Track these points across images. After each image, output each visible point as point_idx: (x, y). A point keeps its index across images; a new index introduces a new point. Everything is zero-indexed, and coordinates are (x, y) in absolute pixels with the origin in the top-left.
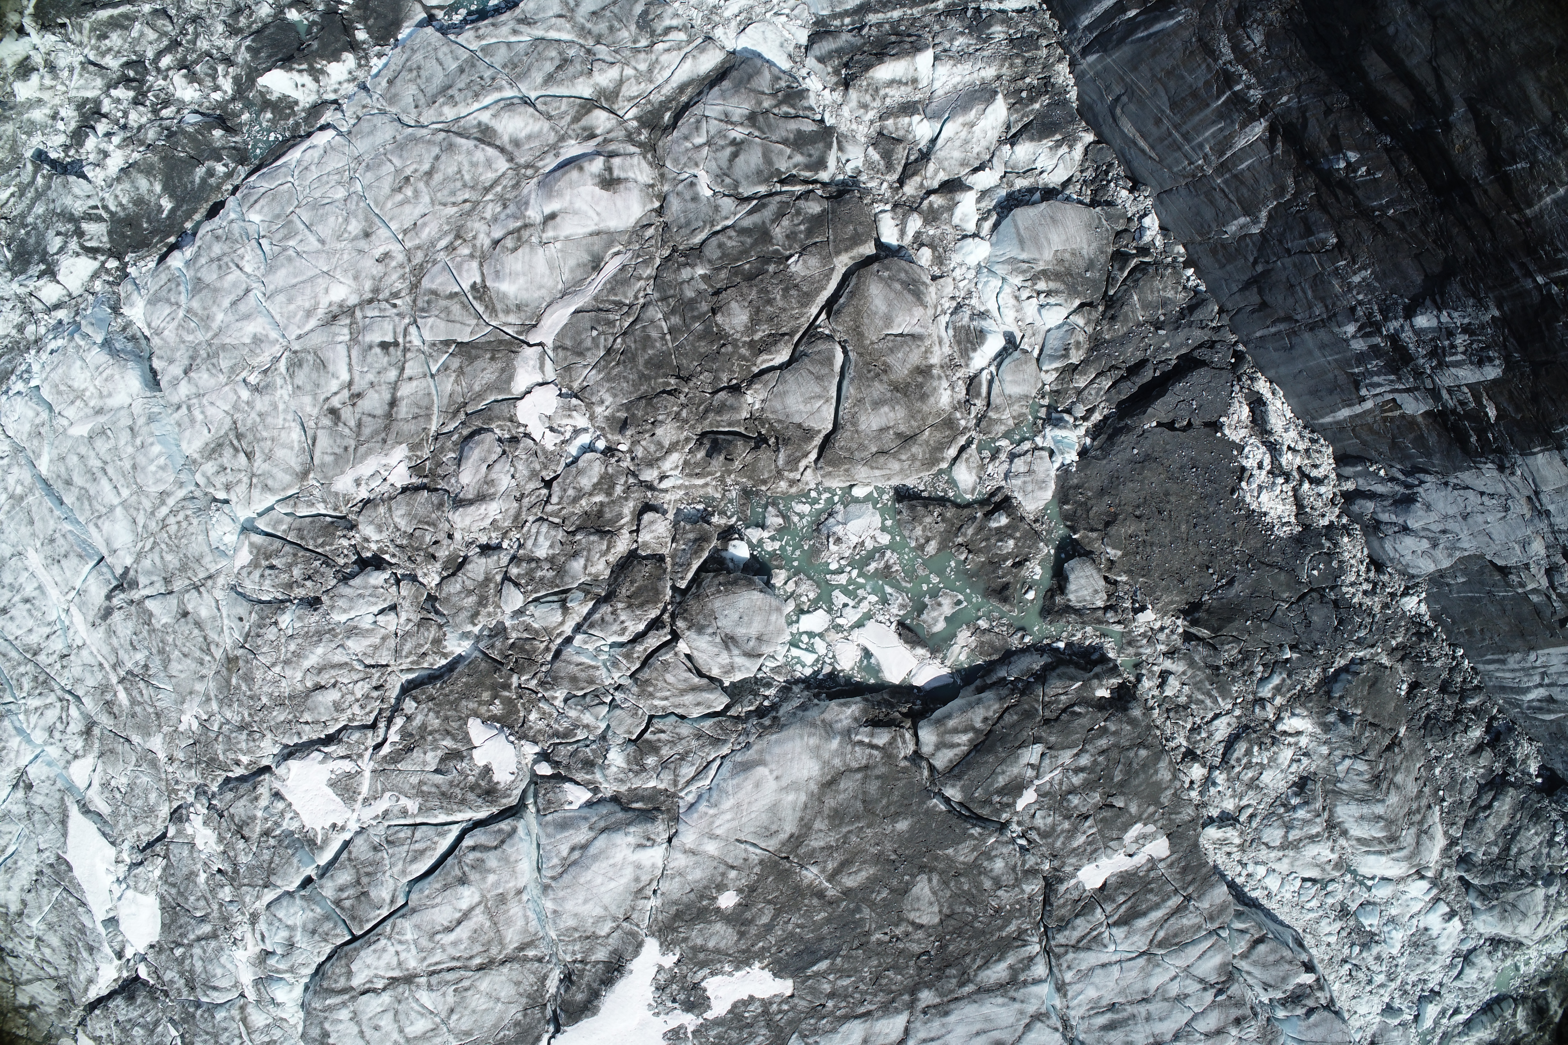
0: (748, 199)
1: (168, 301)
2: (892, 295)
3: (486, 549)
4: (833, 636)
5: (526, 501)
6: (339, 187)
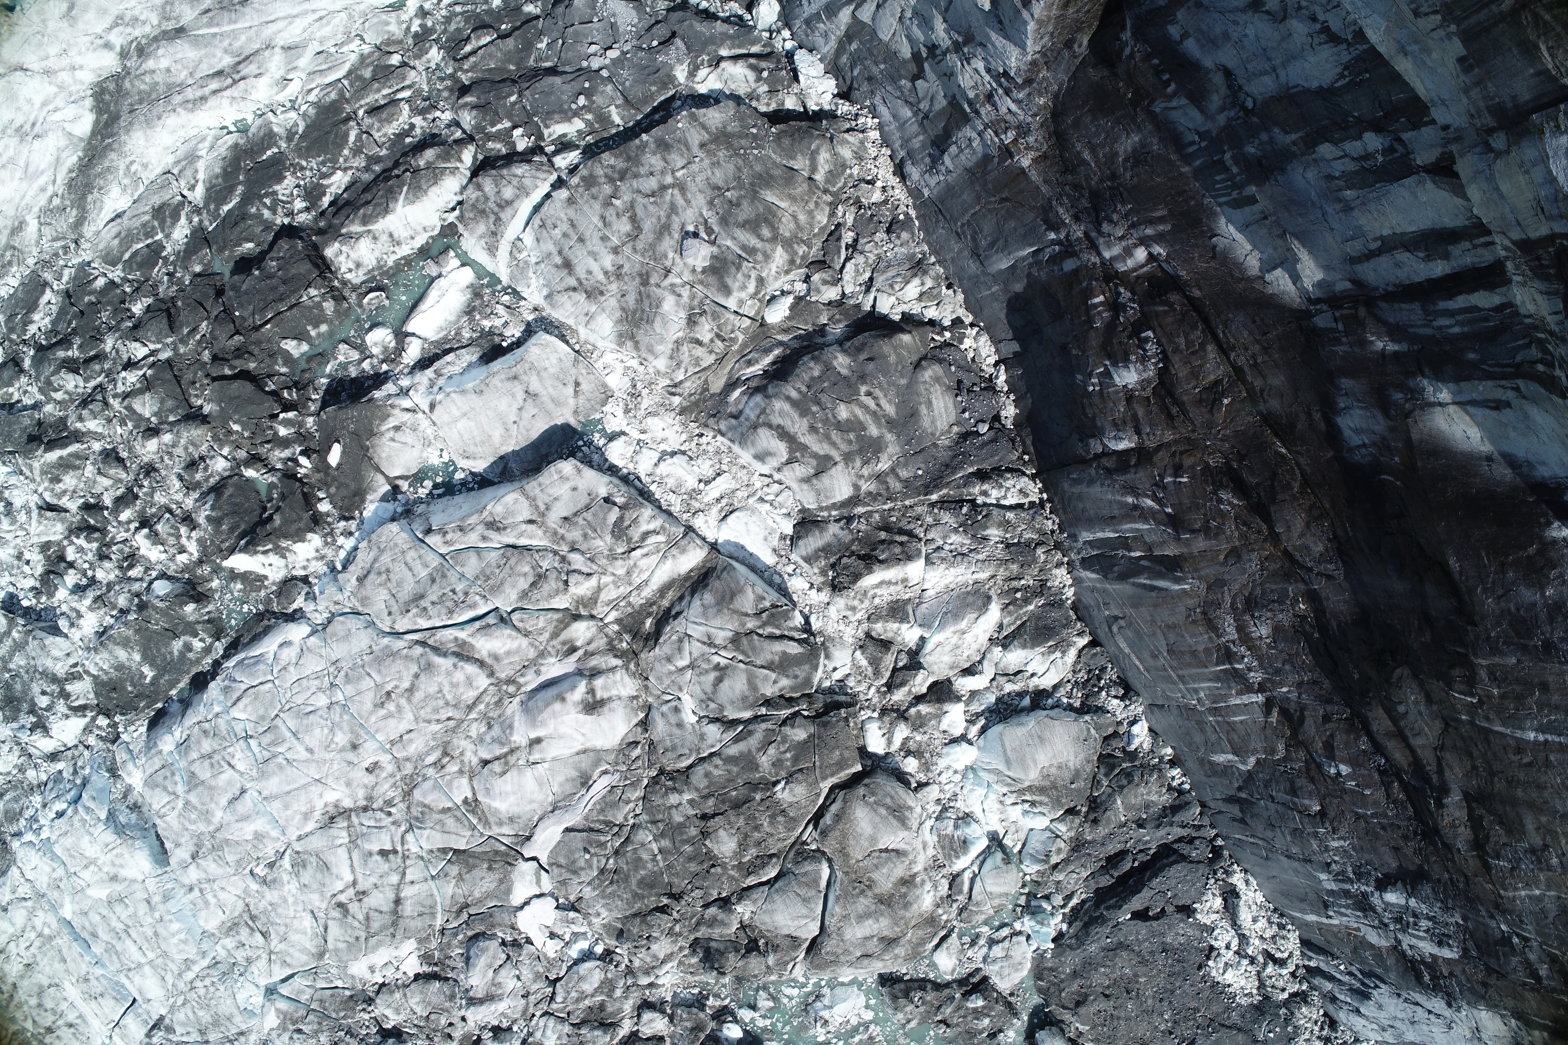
0: (734, 723)
1: (165, 789)
2: (878, 819)
3: (498, 1032)
5: (532, 999)
6: (320, 694)
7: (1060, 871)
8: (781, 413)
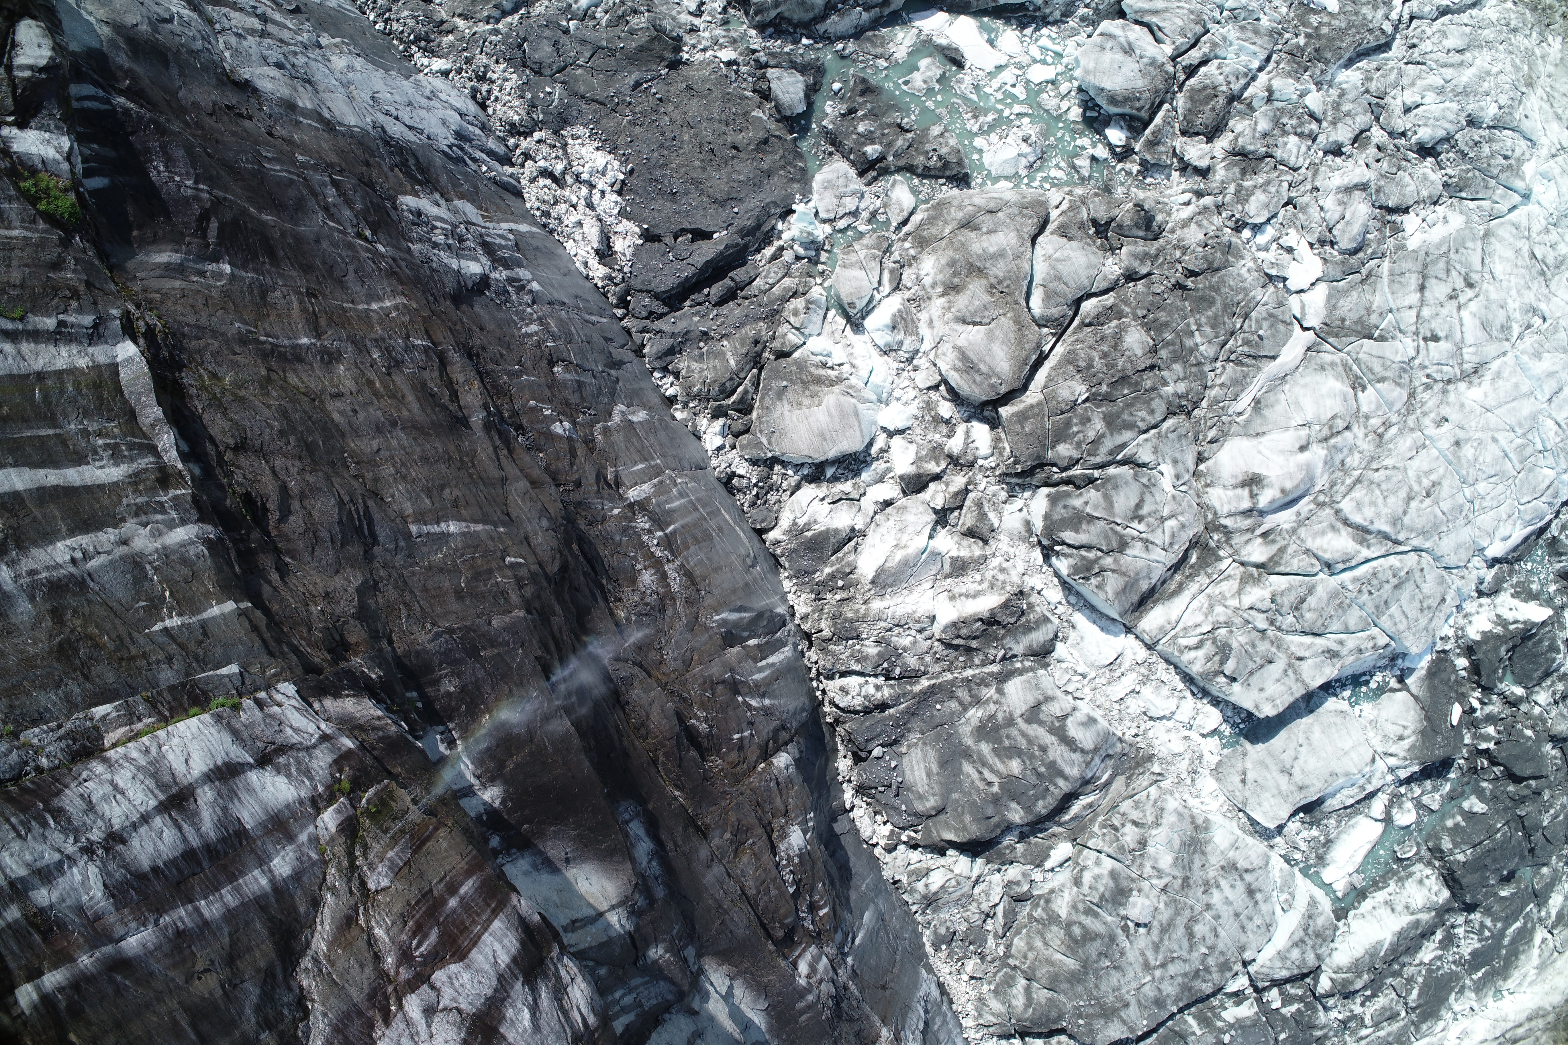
0: (1123, 463)
2: (988, 359)
3: (1336, 151)
4: (1025, 60)
5: (1309, 187)
6: (1482, 493)
7: (790, 289)
8: (1072, 763)
